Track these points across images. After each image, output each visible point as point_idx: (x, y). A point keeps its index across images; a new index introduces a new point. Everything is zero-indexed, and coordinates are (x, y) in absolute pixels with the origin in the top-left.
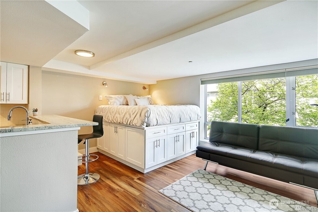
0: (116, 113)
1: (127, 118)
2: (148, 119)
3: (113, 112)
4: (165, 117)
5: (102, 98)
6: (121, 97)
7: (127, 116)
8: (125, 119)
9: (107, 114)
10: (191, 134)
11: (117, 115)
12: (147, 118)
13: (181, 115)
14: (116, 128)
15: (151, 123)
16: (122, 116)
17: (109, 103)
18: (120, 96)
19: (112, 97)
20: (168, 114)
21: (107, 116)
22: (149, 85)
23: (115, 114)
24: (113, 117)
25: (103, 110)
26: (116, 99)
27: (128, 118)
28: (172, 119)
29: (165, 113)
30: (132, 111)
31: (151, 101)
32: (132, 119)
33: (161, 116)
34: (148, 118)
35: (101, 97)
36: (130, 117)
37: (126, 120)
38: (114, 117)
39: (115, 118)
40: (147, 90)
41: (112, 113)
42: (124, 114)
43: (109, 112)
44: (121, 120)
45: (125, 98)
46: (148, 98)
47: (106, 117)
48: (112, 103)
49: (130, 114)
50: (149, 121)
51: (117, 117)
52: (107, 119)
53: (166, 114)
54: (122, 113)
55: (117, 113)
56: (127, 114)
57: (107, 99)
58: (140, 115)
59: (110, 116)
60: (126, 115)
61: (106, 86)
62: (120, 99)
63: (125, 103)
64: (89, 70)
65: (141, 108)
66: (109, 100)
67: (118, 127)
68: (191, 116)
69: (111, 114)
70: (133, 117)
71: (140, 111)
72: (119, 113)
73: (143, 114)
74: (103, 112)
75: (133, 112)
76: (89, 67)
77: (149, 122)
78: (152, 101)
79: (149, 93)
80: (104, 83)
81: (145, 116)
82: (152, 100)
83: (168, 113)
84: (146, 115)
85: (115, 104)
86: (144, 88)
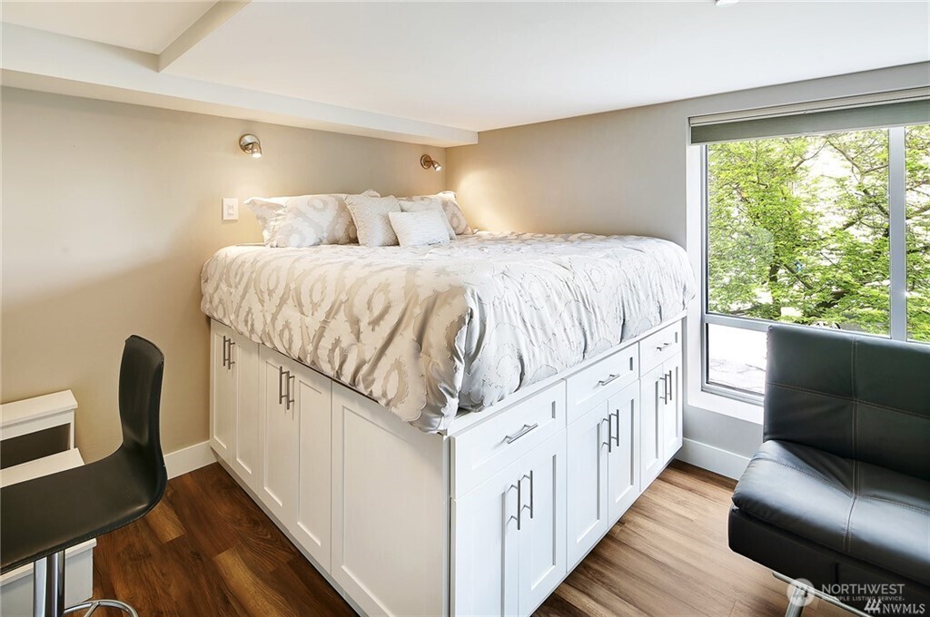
0: (283, 301)
1: (338, 341)
2: (468, 370)
3: (270, 293)
4: (561, 335)
5: (236, 208)
6: (325, 204)
7: (340, 327)
8: (326, 343)
9: (243, 297)
10: (661, 384)
11: (290, 312)
12: (461, 366)
13: (626, 304)
14: (285, 376)
15: (485, 390)
16: (313, 323)
17: (266, 234)
18: (317, 199)
19: (279, 207)
20: (575, 315)
21: (245, 305)
22: (446, 148)
23: (280, 306)
24: (269, 320)
25: (232, 274)
26: (299, 213)
27: (344, 344)
28: (592, 334)
29: (561, 307)
30: (369, 303)
31: (454, 215)
32: (370, 354)
33: (539, 332)
34: (471, 358)
35: (233, 206)
36: (358, 338)
37: (333, 351)
38: (274, 319)
39: (279, 324)
40: (439, 169)
41: (266, 297)
42: (321, 315)
43: (252, 291)
44: (310, 348)
45: (343, 208)
46: (445, 204)
47: (243, 315)
48: (278, 237)
49: (355, 322)
50: (480, 377)
51: (287, 325)
52: (246, 322)
53: (566, 316)
54: (315, 306)
55: (290, 301)
56: (341, 317)
57: (258, 218)
58: (420, 339)
59: (257, 307)
60: (333, 324)
61: (257, 155)
62: (320, 212)
63: (340, 234)
64: (153, 72)
65: (425, 294)
66: (264, 220)
67: (298, 377)
68: (661, 300)
69: (262, 302)
70: (373, 340)
71: (418, 311)
72: (300, 305)
73: (435, 336)
74: (232, 281)
75: (376, 312)
76: (154, 61)
77: (475, 388)
78: (461, 217)
79: (448, 183)
80: (248, 139)
81: (454, 352)
82: (459, 214)
83: (573, 303)
84: (461, 346)
85: (295, 239)
86: (427, 162)
